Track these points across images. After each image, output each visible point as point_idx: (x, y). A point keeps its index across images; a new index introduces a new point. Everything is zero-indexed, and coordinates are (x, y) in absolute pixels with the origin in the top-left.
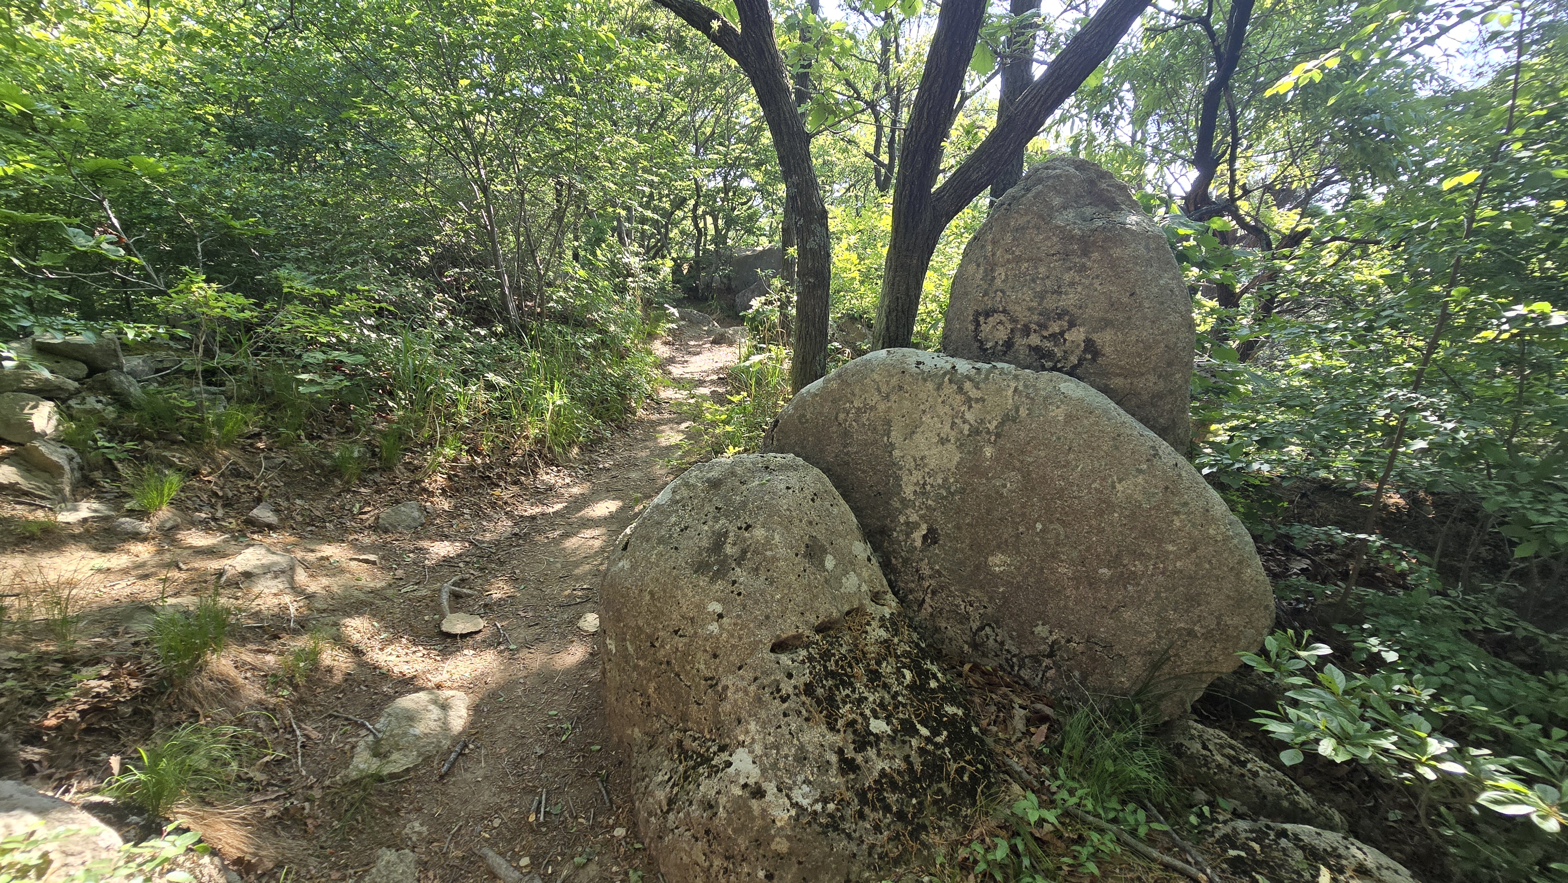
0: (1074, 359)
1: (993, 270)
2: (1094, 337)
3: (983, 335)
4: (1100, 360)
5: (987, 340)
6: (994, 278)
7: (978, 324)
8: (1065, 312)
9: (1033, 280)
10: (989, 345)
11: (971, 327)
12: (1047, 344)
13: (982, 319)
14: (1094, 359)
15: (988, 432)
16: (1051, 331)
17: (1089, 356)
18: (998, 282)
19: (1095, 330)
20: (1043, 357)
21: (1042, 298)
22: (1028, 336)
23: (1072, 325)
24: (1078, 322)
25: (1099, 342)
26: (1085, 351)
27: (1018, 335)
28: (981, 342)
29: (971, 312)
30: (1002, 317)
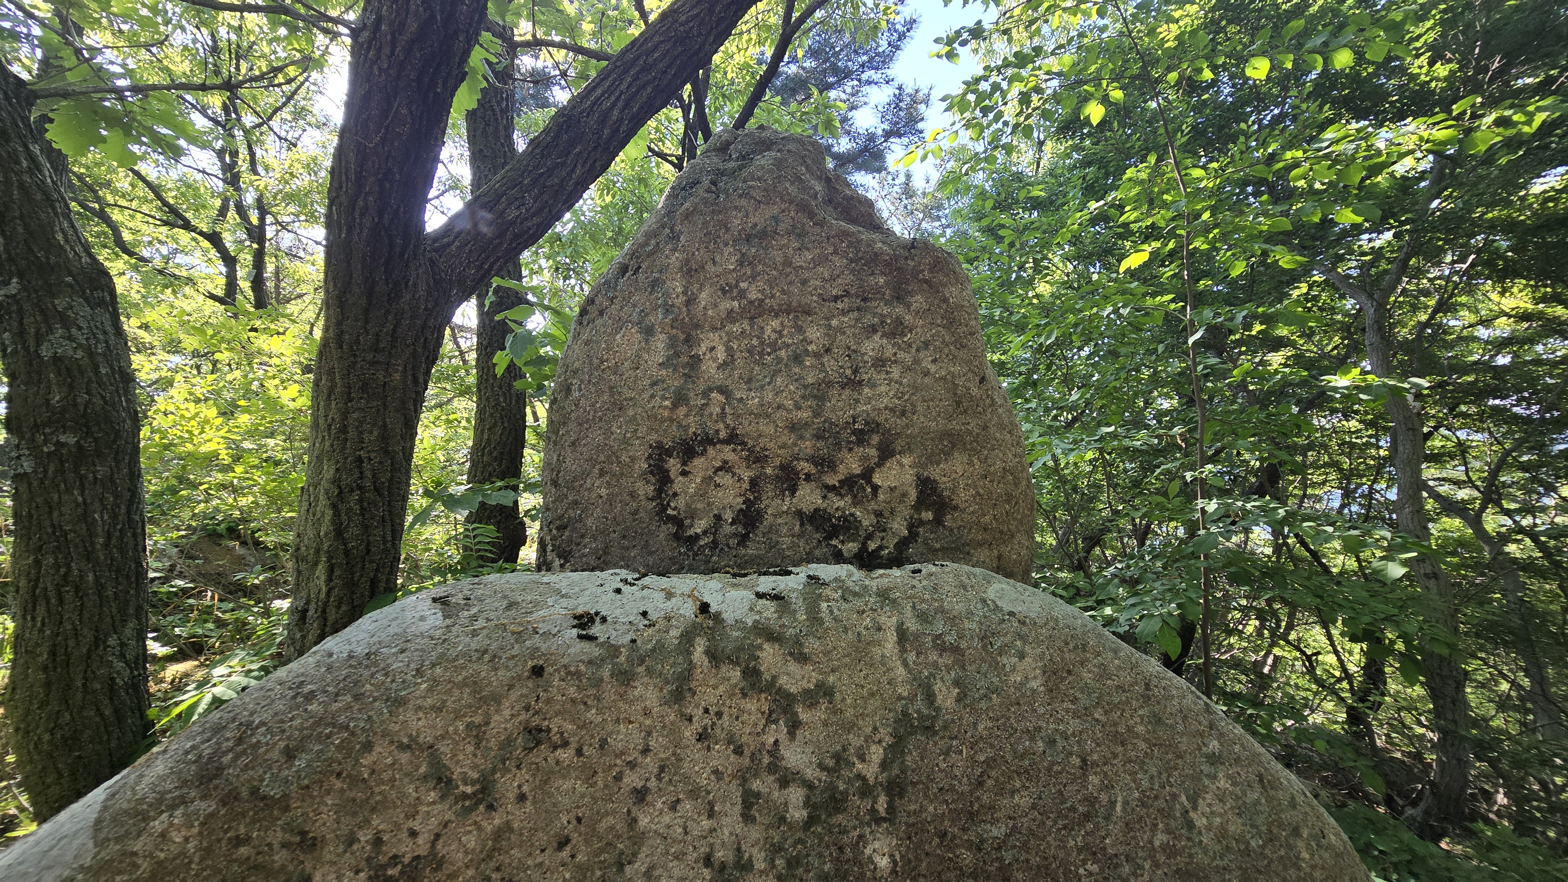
0: (899, 526)
1: (689, 340)
2: (934, 473)
3: (681, 502)
4: (948, 521)
5: (693, 515)
6: (696, 361)
7: (664, 480)
8: (873, 426)
9: (797, 359)
10: (700, 526)
11: (646, 489)
12: (839, 504)
13: (673, 465)
14: (938, 521)
15: (866, 791)
16: (842, 471)
17: (928, 515)
18: (709, 368)
19: (932, 459)
20: (833, 533)
21: (821, 398)
22: (793, 490)
23: (886, 453)
24: (899, 444)
25: (944, 482)
26: (921, 503)
27: (769, 490)
28: (678, 522)
29: (640, 451)
30: (728, 453)
